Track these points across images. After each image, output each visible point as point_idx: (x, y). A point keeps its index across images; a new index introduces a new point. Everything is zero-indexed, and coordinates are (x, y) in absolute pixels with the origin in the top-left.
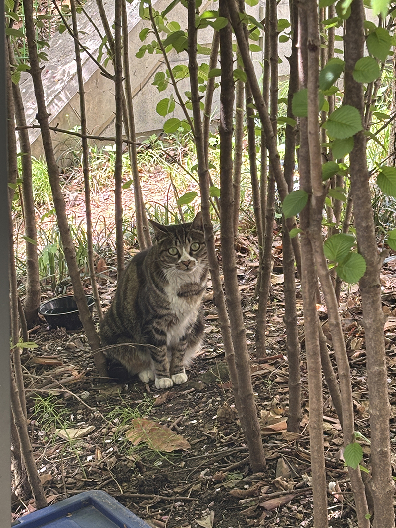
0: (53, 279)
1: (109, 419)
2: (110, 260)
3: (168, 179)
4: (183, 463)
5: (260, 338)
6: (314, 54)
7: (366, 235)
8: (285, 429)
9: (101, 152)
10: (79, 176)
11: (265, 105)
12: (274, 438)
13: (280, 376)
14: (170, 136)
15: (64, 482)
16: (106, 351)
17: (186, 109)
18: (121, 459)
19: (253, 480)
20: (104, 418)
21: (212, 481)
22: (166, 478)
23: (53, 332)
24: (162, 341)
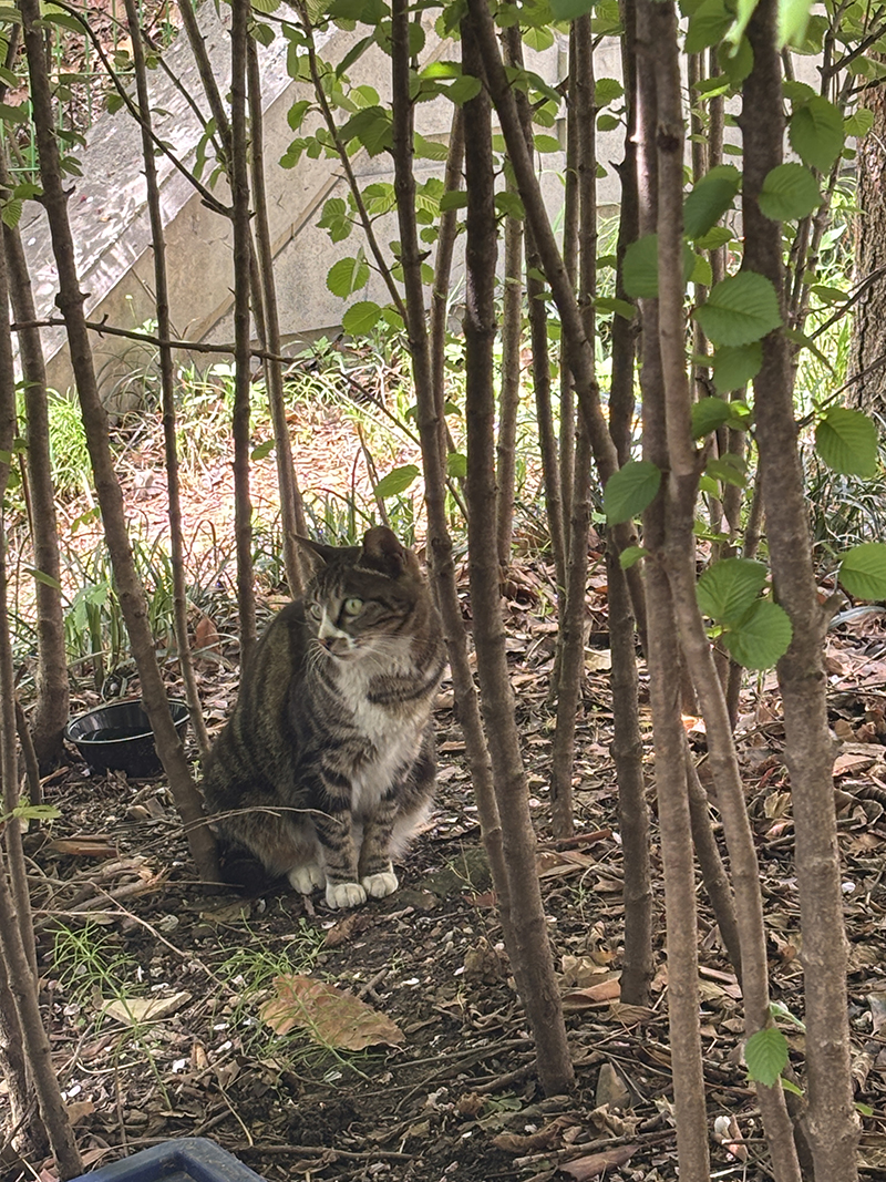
0: (98, 664)
1: (223, 976)
2: (224, 619)
3: (354, 437)
4: (389, 1075)
5: (559, 792)
6: (671, 158)
7: (791, 561)
8: (617, 997)
9: (205, 380)
10: (155, 432)
11: (565, 271)
12: (591, 1017)
13: (606, 878)
14: (360, 340)
15: (121, 1119)
16: (218, 824)
17: (394, 280)
18: (249, 1068)
19: (544, 1111)
20: (211, 975)
21: (454, 1116)
22: (350, 1110)
23: (97, 782)
24: (340, 799)
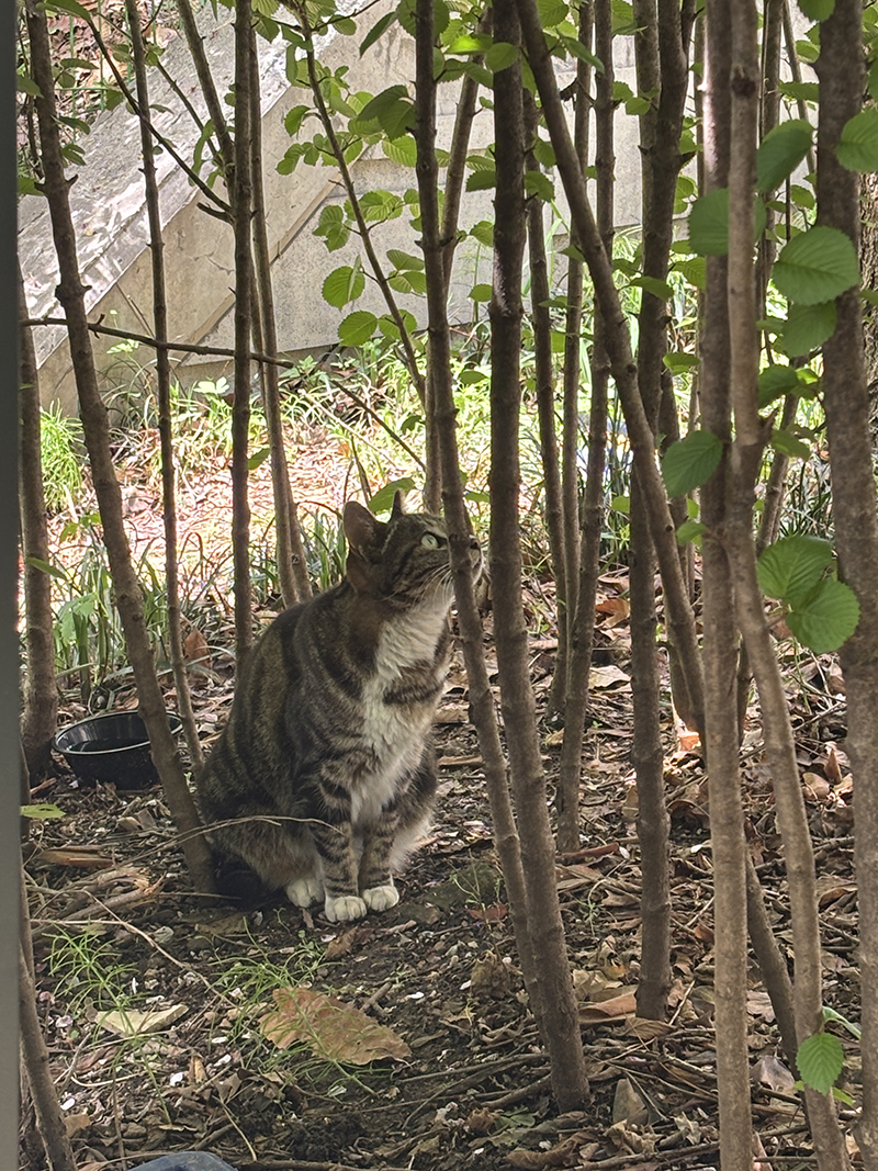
0: (85, 676)
1: (221, 989)
2: (213, 633)
3: (340, 457)
4: (396, 1090)
5: (566, 805)
6: (745, 104)
8: (632, 1012)
9: (189, 396)
10: (139, 449)
12: (605, 1032)
13: (615, 893)
14: (345, 361)
15: (119, 1132)
16: (212, 834)
17: (391, 289)
18: (251, 1081)
19: (559, 1128)
20: (210, 987)
21: (464, 1132)
22: (355, 1125)
23: (86, 794)
24: (339, 810)
